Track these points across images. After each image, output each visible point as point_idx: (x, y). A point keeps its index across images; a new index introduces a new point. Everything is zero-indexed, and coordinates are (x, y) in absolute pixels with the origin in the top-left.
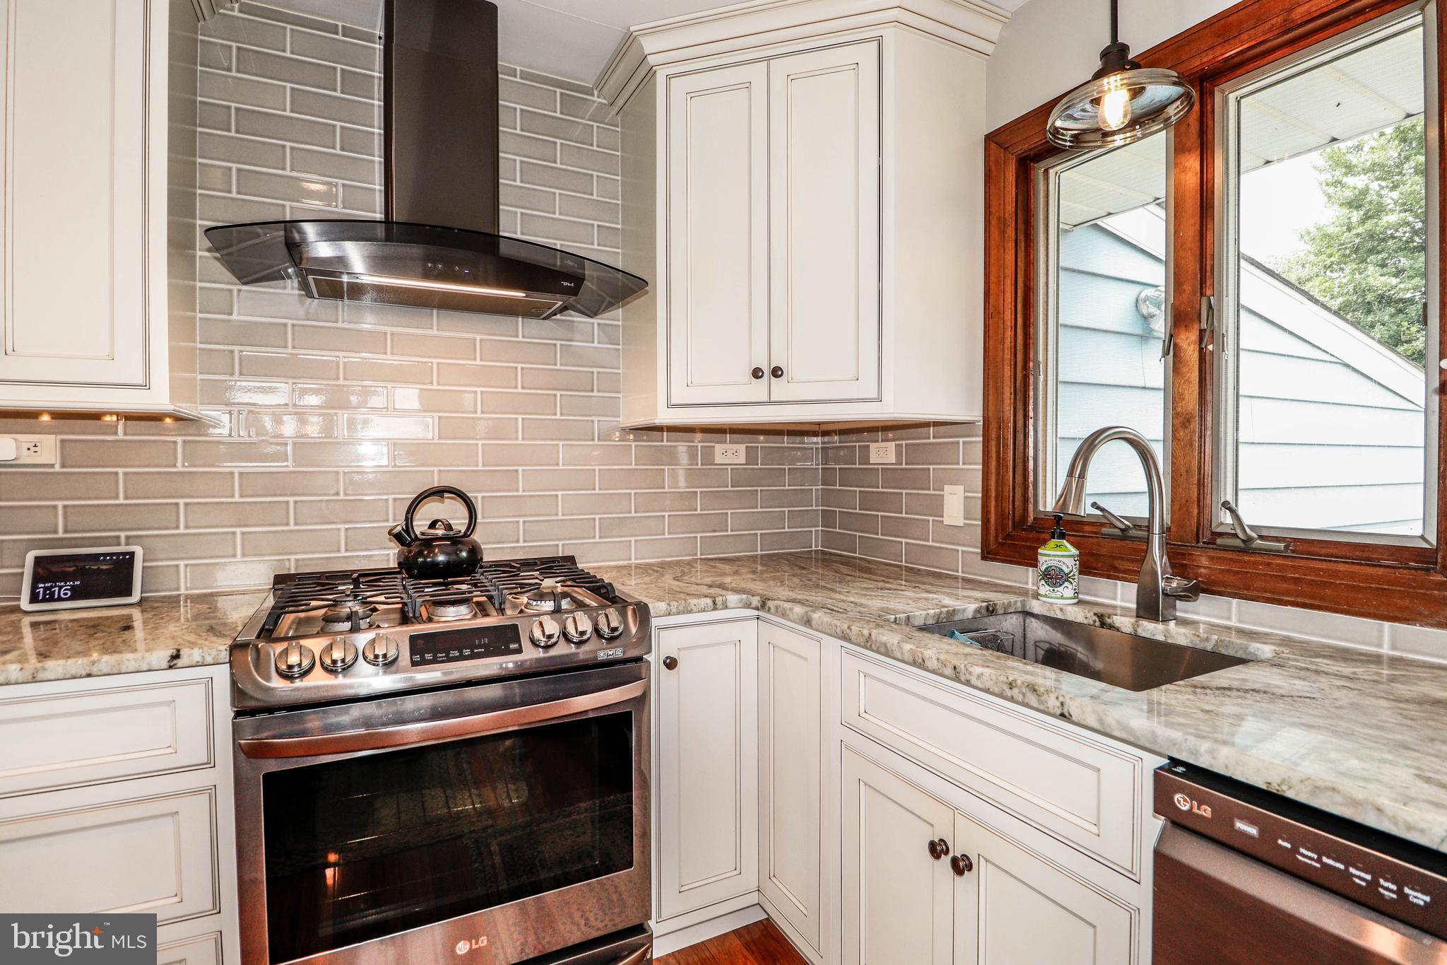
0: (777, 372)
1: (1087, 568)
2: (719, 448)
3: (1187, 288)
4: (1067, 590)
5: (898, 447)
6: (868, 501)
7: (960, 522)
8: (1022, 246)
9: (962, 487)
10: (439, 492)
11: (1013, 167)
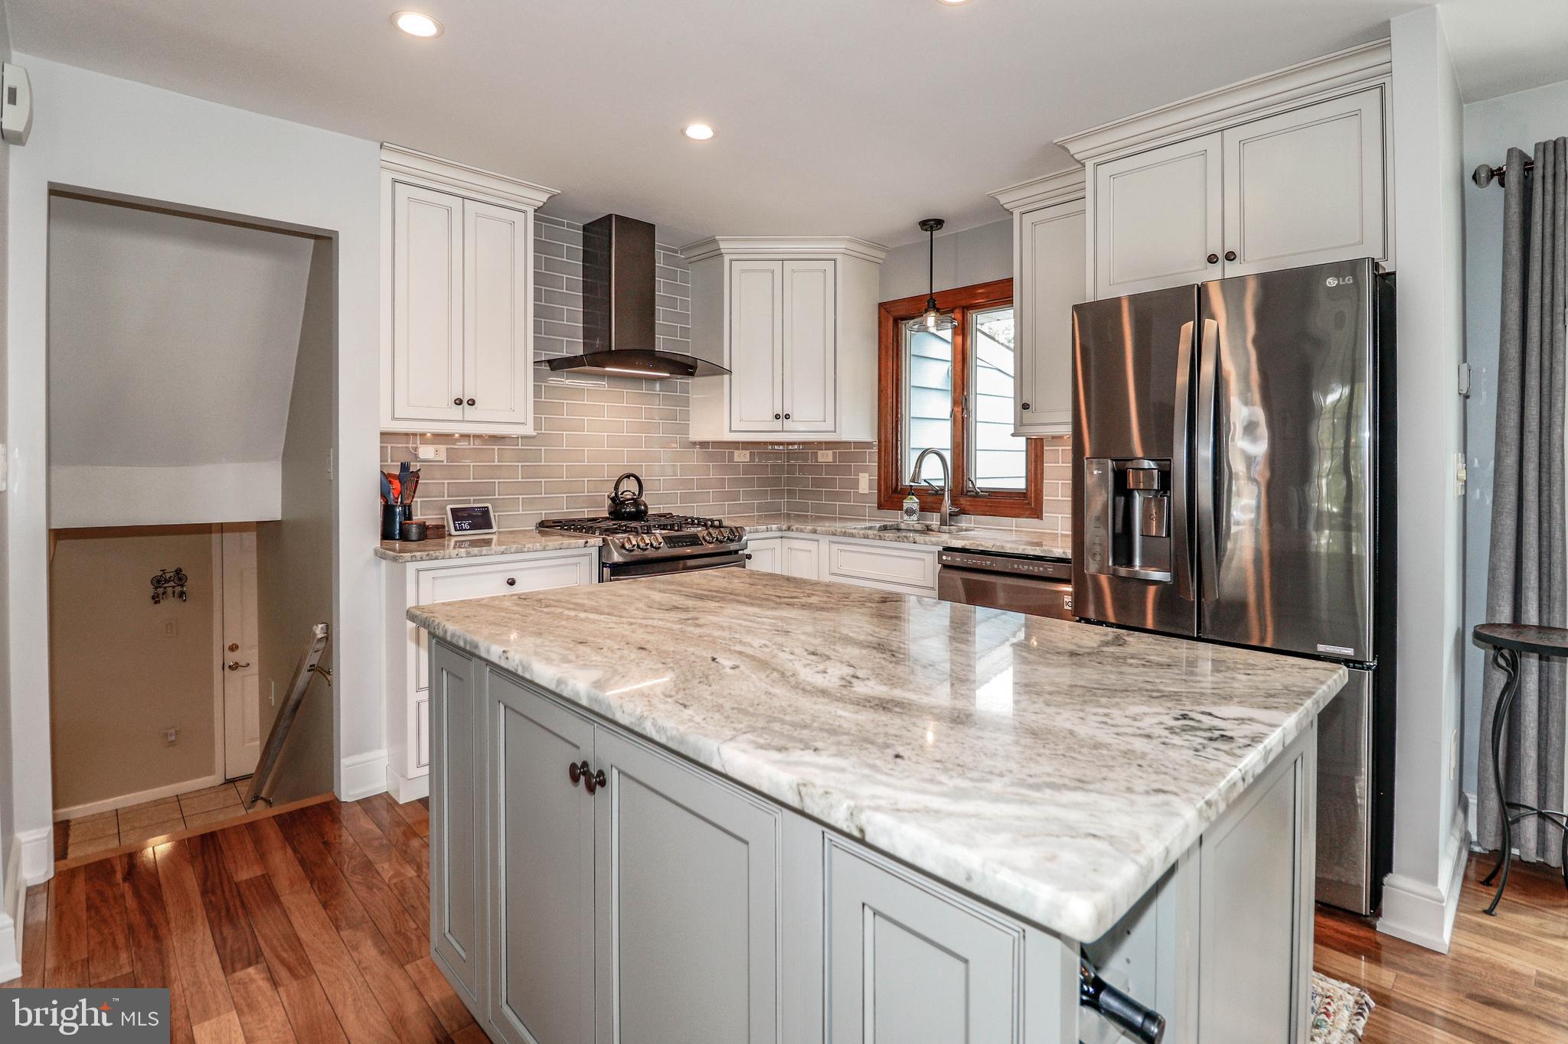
0: (787, 417)
1: (922, 509)
2: (736, 453)
3: (958, 391)
4: (915, 517)
5: (834, 453)
6: (817, 483)
7: (867, 491)
8: (895, 359)
9: (867, 475)
10: (628, 476)
11: (891, 321)
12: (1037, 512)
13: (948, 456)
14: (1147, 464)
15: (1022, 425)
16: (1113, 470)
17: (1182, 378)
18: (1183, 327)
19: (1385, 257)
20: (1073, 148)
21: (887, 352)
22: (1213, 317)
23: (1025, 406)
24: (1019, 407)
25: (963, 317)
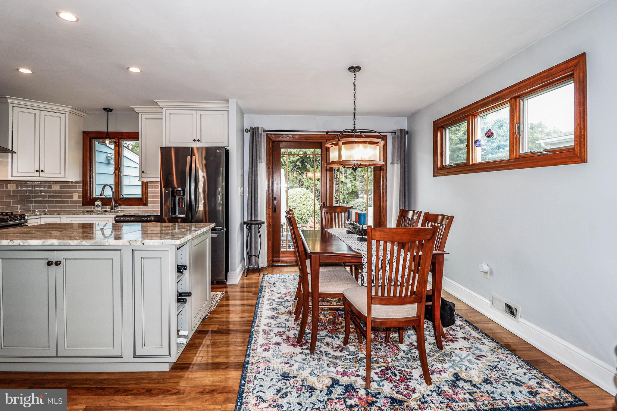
0: (42, 171)
2: (9, 185)
3: (117, 165)
4: (100, 208)
5: (61, 186)
7: (77, 200)
9: (77, 193)
11: (89, 139)
12: (146, 204)
13: (113, 187)
14: (179, 189)
15: (142, 178)
16: (171, 191)
17: (188, 168)
18: (188, 157)
19: (228, 147)
20: (159, 104)
21: (86, 149)
22: (195, 155)
23: (143, 172)
24: (141, 172)
25: (119, 141)
